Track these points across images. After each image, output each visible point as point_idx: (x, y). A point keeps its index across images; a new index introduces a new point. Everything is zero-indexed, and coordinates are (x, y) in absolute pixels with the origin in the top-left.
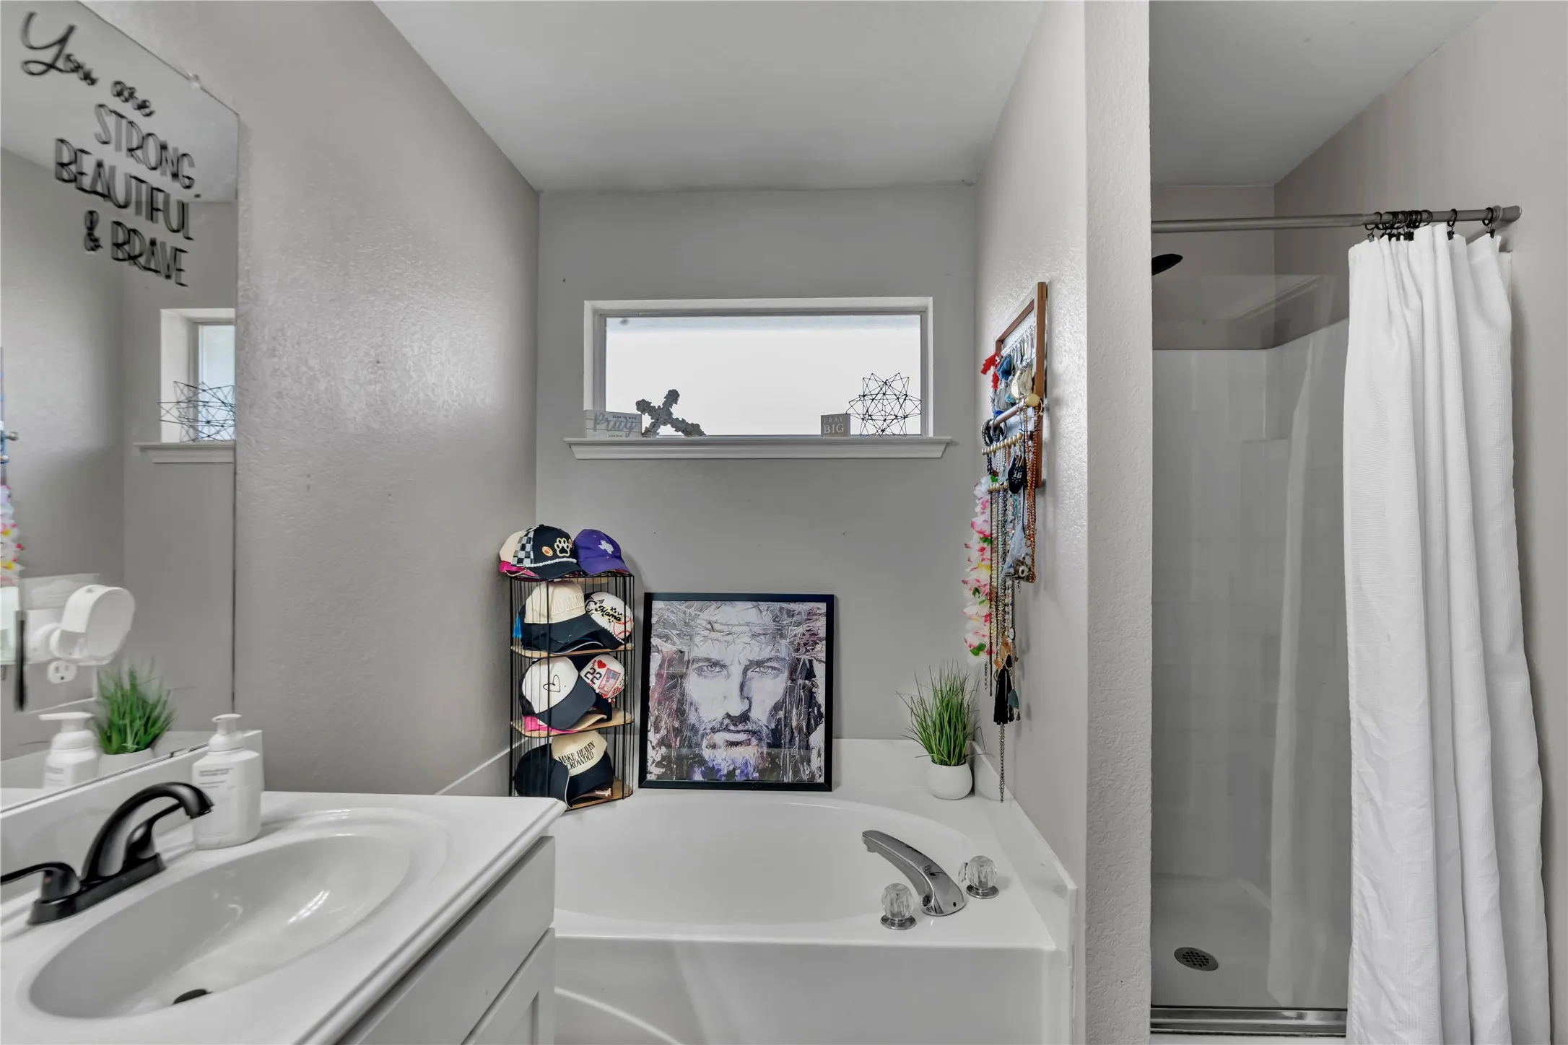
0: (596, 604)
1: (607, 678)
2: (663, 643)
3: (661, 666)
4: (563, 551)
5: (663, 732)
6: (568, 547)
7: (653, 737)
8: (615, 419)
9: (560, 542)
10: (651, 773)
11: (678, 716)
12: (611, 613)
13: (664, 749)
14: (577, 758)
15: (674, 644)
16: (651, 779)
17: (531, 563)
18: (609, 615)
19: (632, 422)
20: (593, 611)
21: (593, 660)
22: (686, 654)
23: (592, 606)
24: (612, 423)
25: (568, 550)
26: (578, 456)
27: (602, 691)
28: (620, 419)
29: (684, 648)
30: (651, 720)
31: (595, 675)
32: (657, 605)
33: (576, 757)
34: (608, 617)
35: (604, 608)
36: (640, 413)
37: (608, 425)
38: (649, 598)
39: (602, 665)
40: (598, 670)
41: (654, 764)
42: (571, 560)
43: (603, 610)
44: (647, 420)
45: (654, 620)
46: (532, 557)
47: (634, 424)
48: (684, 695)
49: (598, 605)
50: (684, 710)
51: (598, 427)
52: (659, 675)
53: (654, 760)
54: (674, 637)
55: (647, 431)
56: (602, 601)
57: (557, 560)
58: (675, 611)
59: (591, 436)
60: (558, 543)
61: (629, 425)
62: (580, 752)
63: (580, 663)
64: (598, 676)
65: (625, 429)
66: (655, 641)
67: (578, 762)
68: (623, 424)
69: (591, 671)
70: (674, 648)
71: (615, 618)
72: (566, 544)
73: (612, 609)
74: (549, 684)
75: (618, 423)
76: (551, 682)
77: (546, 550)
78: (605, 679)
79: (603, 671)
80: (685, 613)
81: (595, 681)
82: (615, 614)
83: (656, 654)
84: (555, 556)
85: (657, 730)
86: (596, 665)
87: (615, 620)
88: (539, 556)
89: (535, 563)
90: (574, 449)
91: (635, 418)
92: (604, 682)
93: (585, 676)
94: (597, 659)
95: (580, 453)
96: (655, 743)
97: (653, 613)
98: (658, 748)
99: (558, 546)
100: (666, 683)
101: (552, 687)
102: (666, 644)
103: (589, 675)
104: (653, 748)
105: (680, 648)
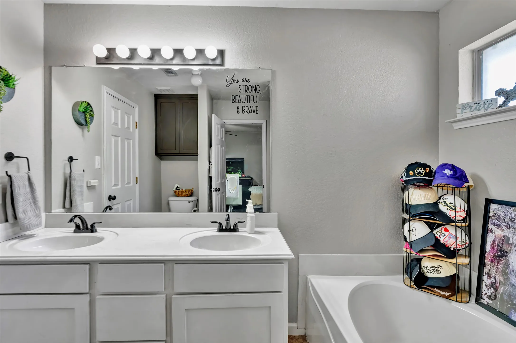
0: (443, 199)
1: (449, 237)
2: (496, 229)
3: (494, 242)
4: (420, 173)
5: (492, 280)
6: (423, 172)
7: (486, 281)
8: (476, 105)
9: (418, 169)
10: (484, 299)
11: (503, 275)
12: (449, 205)
13: (492, 290)
14: (430, 270)
15: (503, 231)
16: (483, 302)
17: (405, 178)
18: (448, 206)
19: (489, 104)
20: (441, 203)
21: (442, 227)
22: (511, 239)
23: (441, 200)
24: (474, 108)
25: (423, 173)
26: (455, 128)
27: (445, 243)
28: (479, 104)
29: (510, 236)
30: (486, 270)
31: (442, 234)
32: (493, 206)
33: (429, 268)
34: (447, 207)
35: (446, 202)
36: (497, 97)
37: (471, 109)
38: (489, 202)
39: (446, 230)
40: (443, 232)
41: (486, 296)
42: (423, 177)
43: (445, 203)
44: (501, 100)
45: (491, 214)
46: (405, 175)
47: (490, 105)
48: (508, 264)
49: (444, 200)
50: (507, 273)
51: (464, 111)
52: (493, 248)
53: (486, 293)
54: (503, 227)
55: (500, 106)
56: (446, 199)
57: (415, 177)
58: (505, 212)
59: (459, 116)
60: (417, 170)
61: (486, 106)
62: (432, 267)
64: (443, 235)
65: (483, 109)
66: (491, 226)
67: (431, 271)
68: (482, 106)
69: (440, 232)
70: (503, 234)
71: (451, 208)
72: (423, 170)
73: (450, 203)
74: (410, 230)
75: (478, 106)
76: (411, 229)
77: (411, 173)
78: (447, 237)
79: (446, 233)
80: (511, 214)
81: (441, 237)
82: (451, 206)
83: (491, 234)
84: (414, 175)
85: (489, 277)
86: (443, 229)
87: (451, 209)
88: (408, 175)
89: (406, 178)
90: (454, 125)
91: (492, 101)
92: (447, 239)
93: (436, 233)
94: (445, 227)
95: (457, 126)
96: (487, 284)
97: (491, 210)
98: (489, 288)
99: (417, 171)
100: (496, 252)
101: (411, 232)
102: (497, 230)
103: (438, 233)
104: (486, 286)
105: (507, 234)
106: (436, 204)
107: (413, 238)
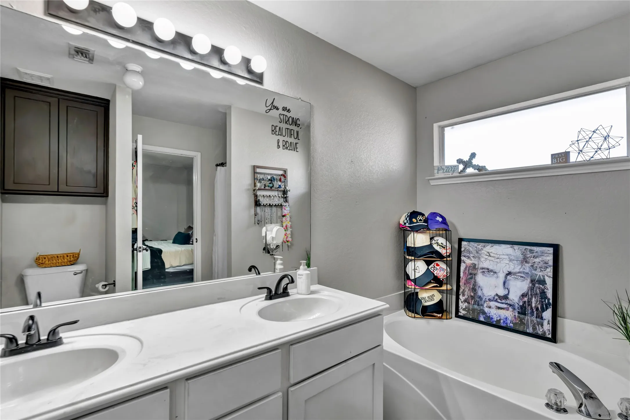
0: (435, 241)
1: (440, 270)
2: (467, 259)
3: (465, 269)
4: (420, 220)
5: (466, 297)
6: (422, 219)
7: (462, 298)
8: (447, 168)
9: (419, 217)
10: (461, 312)
11: (473, 291)
12: (441, 245)
13: (466, 304)
14: (427, 299)
15: (471, 260)
16: (461, 315)
17: (409, 224)
18: (440, 246)
19: (454, 168)
20: (434, 244)
21: (434, 263)
22: (477, 265)
23: (434, 242)
24: (445, 170)
25: (423, 220)
26: (432, 184)
27: (438, 275)
28: (449, 168)
29: (476, 263)
30: (461, 290)
31: (435, 268)
32: (464, 243)
33: (427, 298)
34: (440, 247)
35: (438, 243)
36: (458, 164)
37: (443, 171)
38: (460, 240)
39: (438, 265)
40: (436, 267)
41: (462, 309)
42: (423, 224)
43: (437, 243)
44: (461, 167)
45: (462, 249)
46: (409, 222)
47: (455, 169)
48: (476, 283)
49: (436, 242)
50: (476, 289)
51: (439, 172)
52: (464, 273)
53: (462, 307)
54: (471, 257)
55: (461, 171)
56: (438, 240)
57: (418, 224)
58: (472, 247)
59: (437, 176)
60: (418, 217)
61: (453, 170)
62: (429, 297)
63: (428, 263)
64: (436, 269)
65: (451, 172)
66: (463, 258)
67: (428, 301)
68: (450, 170)
69: (433, 267)
70: (471, 262)
71: (443, 247)
72: (422, 218)
73: (441, 244)
74: (415, 269)
75: (448, 169)
76: (416, 268)
77: (414, 220)
78: (439, 271)
79: (438, 267)
80: (476, 247)
81: (435, 271)
82: (442, 246)
83: (463, 263)
84: (417, 222)
85: (464, 295)
86: (435, 264)
87: (442, 248)
88: (411, 222)
89: (410, 225)
90: (430, 181)
91: (456, 167)
92: (438, 272)
93: (431, 268)
94: (436, 262)
95: (433, 183)
96: (462, 300)
97: (462, 246)
98: (464, 303)
99: (418, 219)
100: (468, 276)
101: (416, 270)
102: (467, 260)
103: (432, 268)
104: (462, 302)
105: (474, 262)
106: (431, 245)
107: (418, 275)
